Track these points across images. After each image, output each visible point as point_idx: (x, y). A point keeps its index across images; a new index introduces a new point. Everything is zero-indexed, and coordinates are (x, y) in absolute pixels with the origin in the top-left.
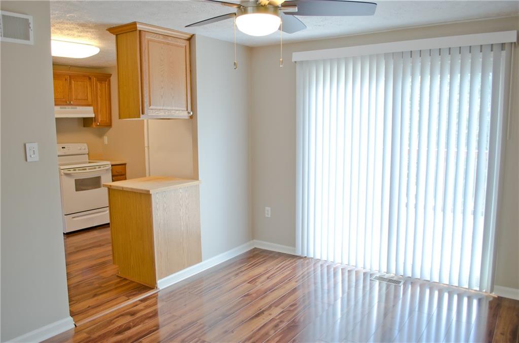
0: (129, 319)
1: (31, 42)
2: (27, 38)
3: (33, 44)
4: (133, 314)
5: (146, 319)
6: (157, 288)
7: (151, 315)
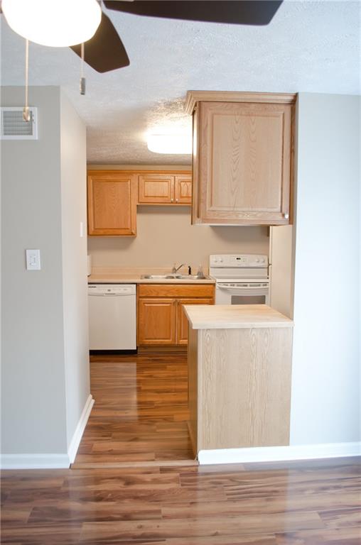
0: (118, 486)
1: (36, 135)
2: (31, 134)
3: (37, 138)
4: (129, 482)
5: (129, 497)
6: (197, 459)
7: (142, 495)
